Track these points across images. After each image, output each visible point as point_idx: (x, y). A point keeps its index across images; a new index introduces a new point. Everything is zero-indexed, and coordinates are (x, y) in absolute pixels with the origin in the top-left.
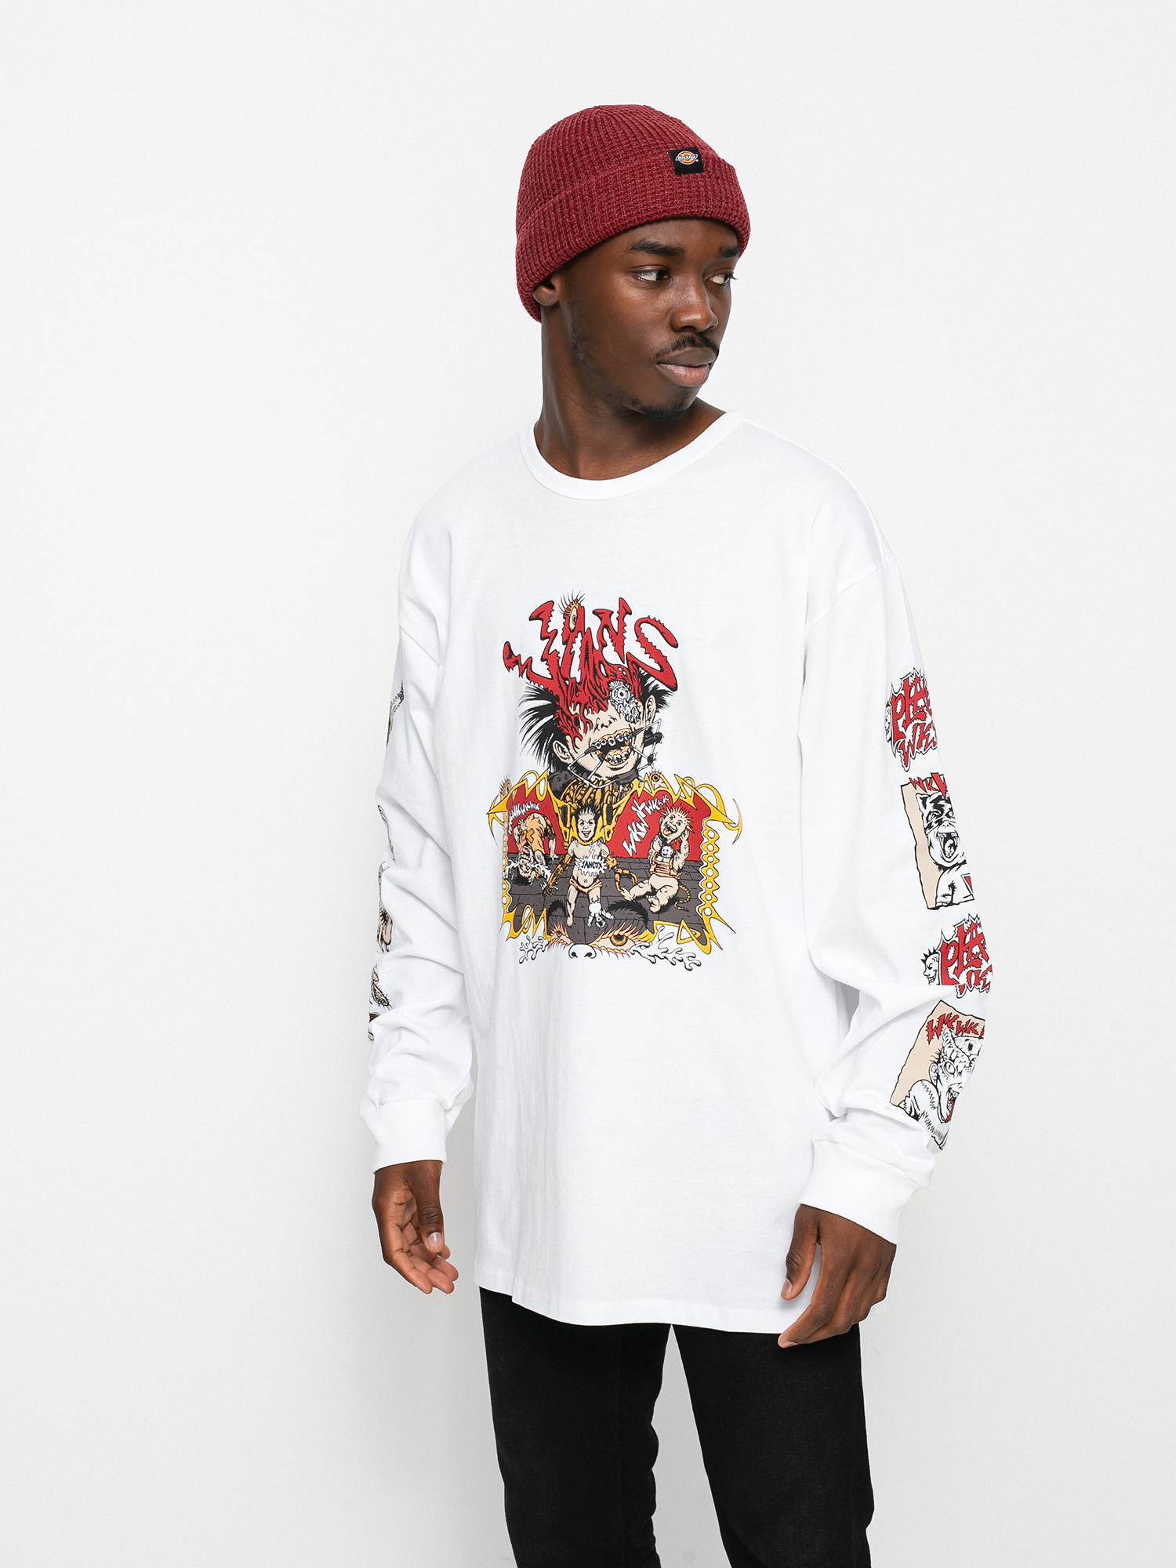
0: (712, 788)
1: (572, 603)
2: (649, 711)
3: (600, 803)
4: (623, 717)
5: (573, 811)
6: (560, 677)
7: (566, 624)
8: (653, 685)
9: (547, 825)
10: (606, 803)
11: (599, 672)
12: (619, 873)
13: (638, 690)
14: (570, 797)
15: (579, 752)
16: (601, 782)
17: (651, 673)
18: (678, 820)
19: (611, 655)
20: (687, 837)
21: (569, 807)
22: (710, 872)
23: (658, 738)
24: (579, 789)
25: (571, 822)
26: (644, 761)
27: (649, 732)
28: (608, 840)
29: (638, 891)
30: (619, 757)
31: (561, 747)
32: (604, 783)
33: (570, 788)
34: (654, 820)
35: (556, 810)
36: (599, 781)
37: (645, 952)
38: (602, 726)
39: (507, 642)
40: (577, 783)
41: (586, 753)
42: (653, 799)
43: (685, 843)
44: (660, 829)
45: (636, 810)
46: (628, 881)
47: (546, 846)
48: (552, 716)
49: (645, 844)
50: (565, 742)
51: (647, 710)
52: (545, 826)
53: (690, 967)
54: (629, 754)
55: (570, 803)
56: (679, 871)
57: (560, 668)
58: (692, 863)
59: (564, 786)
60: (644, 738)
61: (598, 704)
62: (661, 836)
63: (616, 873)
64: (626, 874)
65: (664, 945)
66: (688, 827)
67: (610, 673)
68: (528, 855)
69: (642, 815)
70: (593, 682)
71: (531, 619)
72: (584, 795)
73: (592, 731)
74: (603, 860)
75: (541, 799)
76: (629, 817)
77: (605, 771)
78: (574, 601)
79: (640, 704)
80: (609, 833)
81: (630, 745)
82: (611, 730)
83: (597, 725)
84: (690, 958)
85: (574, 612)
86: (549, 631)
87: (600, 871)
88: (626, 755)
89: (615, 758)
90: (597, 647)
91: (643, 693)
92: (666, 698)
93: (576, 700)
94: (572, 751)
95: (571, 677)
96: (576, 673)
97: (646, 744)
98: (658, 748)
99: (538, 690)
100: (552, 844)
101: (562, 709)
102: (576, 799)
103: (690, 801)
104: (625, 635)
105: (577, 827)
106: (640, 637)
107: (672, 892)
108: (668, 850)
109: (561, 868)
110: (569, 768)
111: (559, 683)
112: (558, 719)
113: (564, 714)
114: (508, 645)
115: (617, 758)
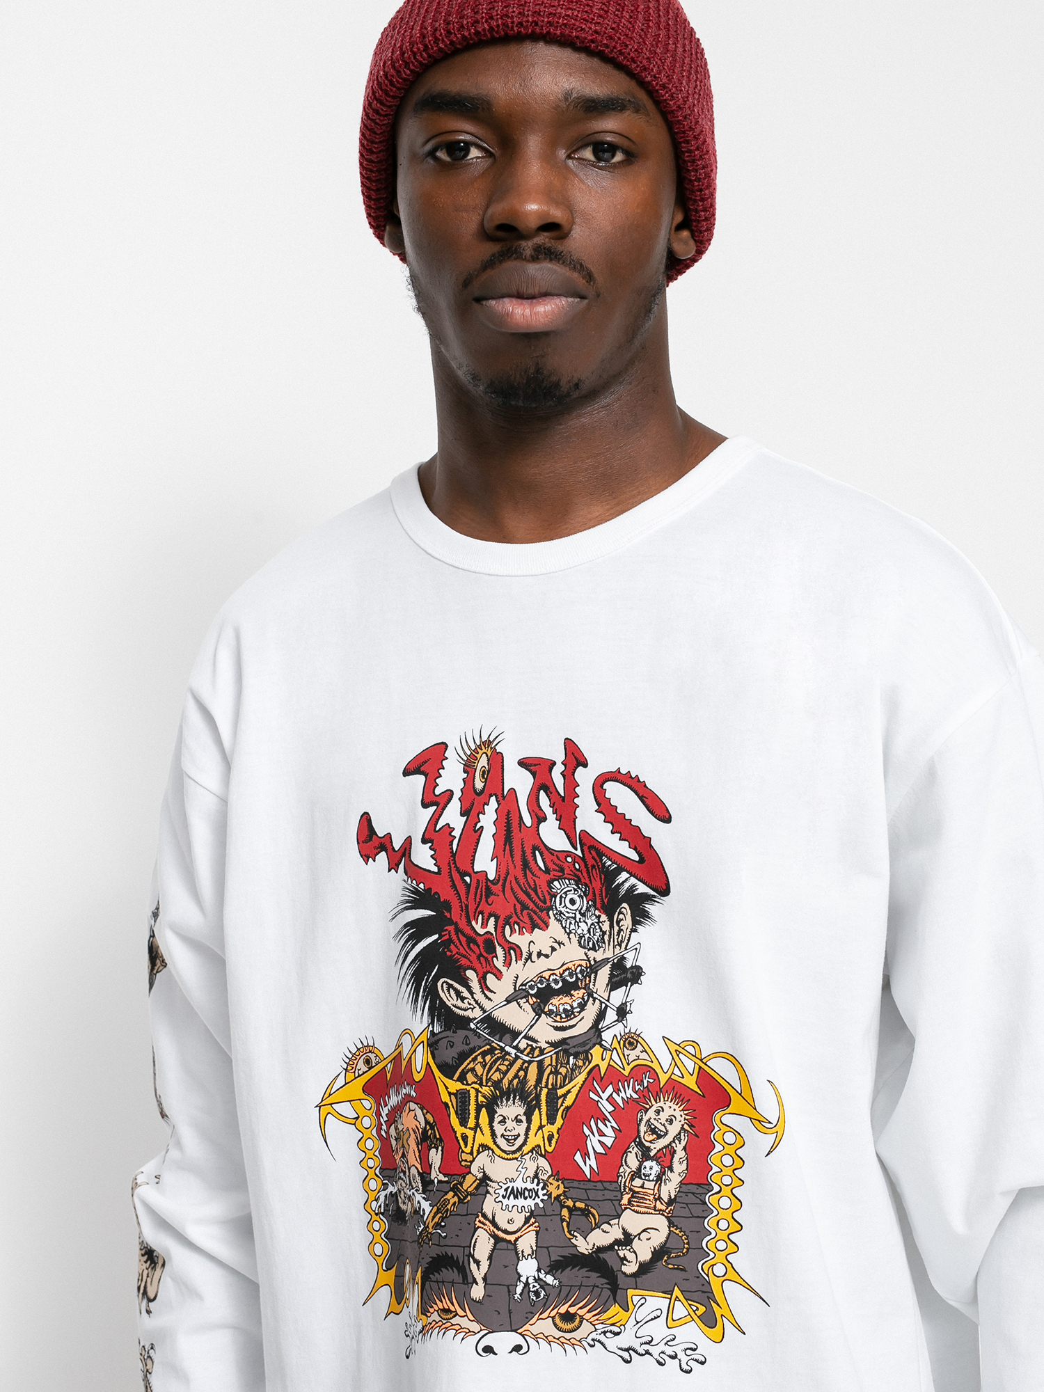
0: (733, 1060)
1: (480, 747)
2: (620, 930)
3: (535, 1087)
4: (574, 939)
5: (481, 1099)
6: (453, 869)
7: (468, 782)
8: (627, 885)
9: (427, 1122)
10: (546, 1086)
11: (532, 864)
12: (568, 1207)
13: (601, 894)
14: (476, 1075)
15: (495, 996)
16: (537, 1052)
17: (623, 864)
18: (669, 1116)
19: (553, 835)
20: (683, 1143)
21: (473, 1093)
22: (725, 1203)
23: (635, 975)
24: (495, 1061)
25: (477, 1117)
26: (611, 1016)
27: (619, 965)
28: (550, 1149)
29: (600, 1238)
30: (569, 1008)
31: (455, 990)
32: (542, 1052)
33: (474, 1059)
34: (628, 1117)
35: (445, 1097)
36: (533, 1049)
37: (612, 1343)
39: (366, 813)
40: (491, 1051)
41: (508, 1001)
42: (627, 1079)
43: (680, 1153)
44: (638, 1131)
45: (596, 1098)
46: (584, 1220)
47: (423, 1158)
48: (436, 937)
49: (611, 1158)
50: (465, 982)
51: (616, 928)
52: (423, 1124)
53: (691, 1362)
54: (586, 1003)
55: (477, 1086)
56: (671, 1202)
57: (454, 855)
58: (693, 1188)
59: (463, 1057)
60: (612, 976)
61: (531, 918)
62: (640, 1145)
63: (563, 1206)
64: (580, 1209)
65: (646, 1330)
66: (686, 1127)
67: (550, 866)
69: (607, 1108)
70: (522, 881)
71: (407, 773)
72: (505, 1073)
73: (521, 963)
74: (541, 1185)
75: (418, 1077)
76: (585, 1111)
77: (545, 1032)
78: (484, 743)
79: (604, 917)
80: (550, 1137)
81: (587, 987)
82: (555, 962)
83: (530, 954)
84: (689, 1352)
85: (483, 762)
86: (437, 793)
87: (536, 1204)
88: (579, 1004)
89: (561, 1008)
90: (528, 820)
91: (609, 900)
92: (651, 908)
93: (487, 909)
94: (479, 996)
95: (477, 869)
96: (485, 862)
97: (613, 985)
98: (636, 993)
99: (416, 892)
100: (435, 1157)
101: (456, 924)
102: (488, 1080)
103: (691, 1082)
104: (576, 800)
105: (491, 1127)
106: (605, 807)
107: (658, 1238)
108: (652, 1168)
109: (456, 1199)
110: (472, 1026)
111: (453, 881)
112: (450, 941)
113: (463, 934)
114: (366, 819)
115: (565, 1010)
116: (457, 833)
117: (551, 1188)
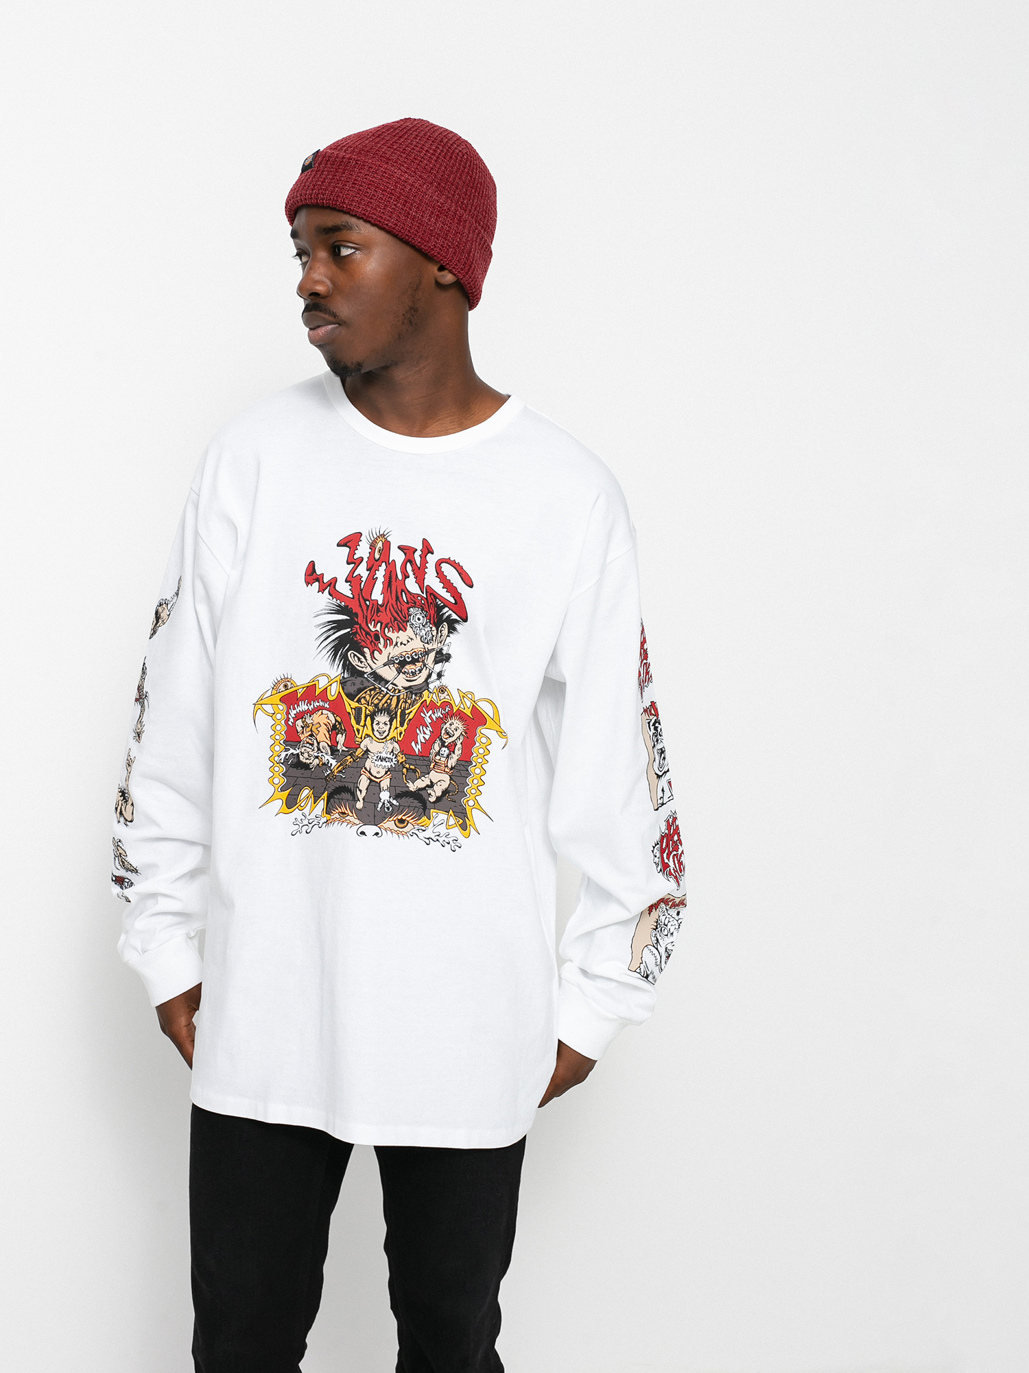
0: (491, 702)
1: (376, 538)
3: (395, 708)
4: (419, 638)
5: (368, 712)
6: (361, 597)
7: (372, 554)
8: (447, 614)
9: (337, 721)
10: (401, 708)
11: (400, 598)
12: (406, 768)
13: (434, 617)
14: (366, 700)
15: (378, 662)
16: (397, 691)
17: (446, 604)
18: (456, 727)
19: (412, 585)
20: (461, 741)
21: (364, 709)
22: (478, 771)
23: (447, 658)
24: (376, 694)
25: (365, 721)
26: (434, 676)
27: (440, 652)
28: (400, 739)
29: (420, 784)
30: (414, 671)
31: (357, 657)
32: (399, 691)
33: (366, 692)
34: (437, 725)
35: (349, 710)
36: (395, 690)
37: (421, 835)
38: (401, 643)
39: (312, 562)
40: (374, 689)
41: (385, 665)
42: (439, 708)
43: (459, 745)
44: (441, 733)
45: (424, 716)
46: (413, 774)
47: (333, 738)
48: (349, 630)
49: (428, 745)
50: (363, 654)
51: (440, 634)
52: (334, 722)
53: (455, 846)
54: (422, 669)
55: (366, 706)
56: (452, 768)
57: (361, 590)
58: (463, 763)
59: (360, 691)
60: (436, 657)
61: (398, 626)
62: (441, 739)
63: (404, 767)
64: (411, 769)
65: (437, 829)
66: (463, 733)
67: (410, 600)
68: (312, 745)
69: (428, 721)
70: (395, 607)
71: (339, 545)
72: (381, 700)
73: (392, 647)
74: (394, 756)
75: (332, 698)
76: (418, 722)
77: (401, 682)
78: (381, 535)
79: (434, 628)
80: (401, 733)
81: (423, 661)
82: (408, 648)
83: (397, 643)
84: (455, 841)
85: (380, 545)
86: (355, 558)
87: (391, 765)
88: (419, 670)
89: (410, 671)
90: (400, 577)
91: (437, 620)
92: (457, 626)
93: (377, 619)
94: (370, 661)
95: (373, 598)
96: (377, 595)
97: (436, 662)
98: (447, 666)
99: (339, 606)
100: (341, 738)
101: (360, 625)
102: (372, 703)
103: (469, 712)
104: (426, 570)
105: (372, 726)
106: (440, 574)
107: (445, 785)
108: (445, 751)
109: (352, 760)
110: (366, 676)
111: (360, 603)
112: (356, 632)
113: (363, 630)
114: (312, 564)
115: (412, 672)
116: (364, 579)
117: (399, 758)
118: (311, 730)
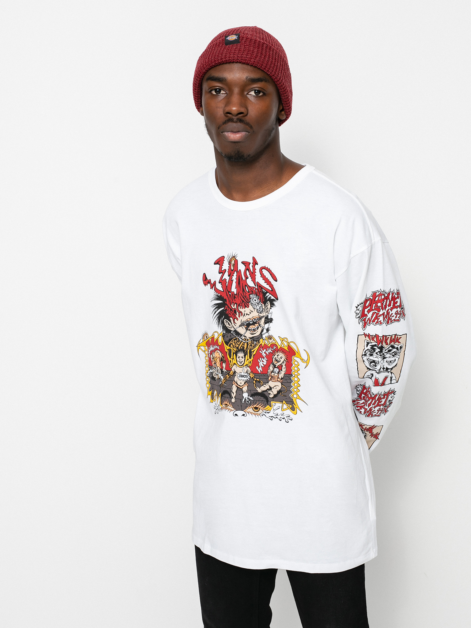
0: (296, 343)
1: (232, 258)
2: (267, 308)
3: (246, 349)
4: (256, 310)
5: (234, 351)
6: (227, 291)
7: (230, 267)
8: (269, 297)
9: (222, 356)
10: (249, 349)
11: (245, 290)
12: (255, 380)
13: (262, 299)
14: (233, 345)
15: (236, 325)
16: (246, 340)
17: (267, 291)
18: (281, 357)
19: (250, 282)
20: (285, 364)
21: (232, 349)
22: (296, 379)
23: (271, 320)
24: (237, 342)
25: (233, 356)
26: (265, 331)
27: (267, 318)
28: (250, 365)
29: (263, 388)
30: (254, 329)
31: (228, 322)
32: (248, 340)
33: (232, 341)
34: (270, 357)
35: (226, 350)
37: (267, 415)
38: (247, 314)
39: (205, 273)
40: (236, 339)
41: (240, 326)
42: (269, 347)
43: (284, 366)
44: (273, 361)
45: (261, 352)
46: (259, 384)
47: (221, 365)
48: (223, 308)
49: (266, 368)
50: (230, 321)
51: (266, 308)
52: (221, 357)
53: (288, 420)
54: (259, 327)
55: (233, 348)
56: (282, 379)
57: (227, 287)
58: (288, 375)
59: (230, 340)
60: (265, 320)
61: (245, 304)
62: (273, 364)
63: (254, 380)
64: (258, 381)
65: (276, 412)
66: (285, 360)
67: (250, 291)
68: (215, 368)
69: (264, 355)
70: (242, 294)
71: (215, 264)
72: (239, 345)
73: (242, 316)
74: (248, 374)
75: (220, 344)
76: (260, 356)
77: (248, 335)
78: (233, 257)
79: (263, 305)
80: (250, 362)
81: (259, 323)
82: (251, 316)
83: (245, 314)
84: (288, 417)
85: (233, 262)
86: (222, 270)
87: (247, 379)
88: (257, 328)
89: (252, 329)
90: (244, 278)
91: (264, 300)
92: (274, 303)
93: (234, 302)
94: (233, 325)
95: (232, 291)
96: (234, 289)
97: (265, 323)
98: (271, 325)
99: (218, 296)
100: (224, 365)
101: (228, 305)
102: (235, 347)
103: (286, 348)
104: (255, 274)
105: (236, 359)
106: (263, 276)
107: (279, 388)
108: (276, 370)
109: (229, 376)
110: (232, 332)
111: (227, 294)
112: (226, 309)
113: (229, 308)
114: (205, 275)
115: (253, 329)
116: (227, 281)
117: (251, 375)
118: (215, 361)
